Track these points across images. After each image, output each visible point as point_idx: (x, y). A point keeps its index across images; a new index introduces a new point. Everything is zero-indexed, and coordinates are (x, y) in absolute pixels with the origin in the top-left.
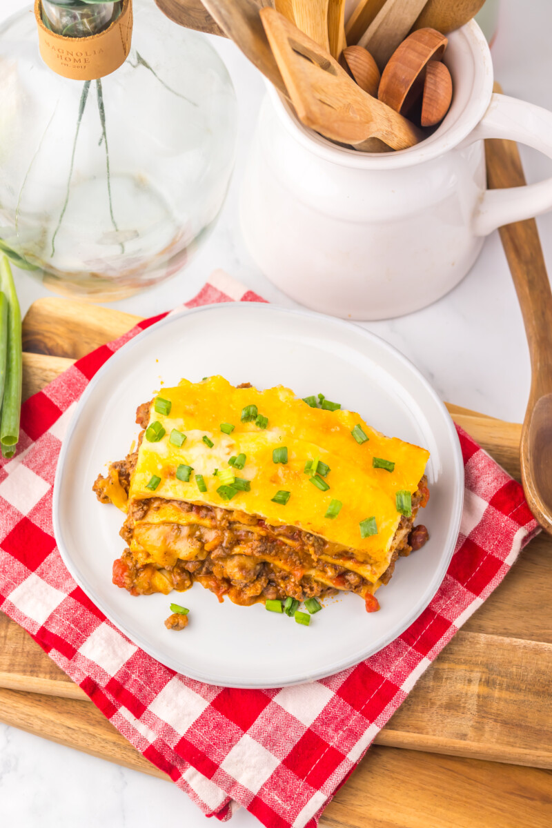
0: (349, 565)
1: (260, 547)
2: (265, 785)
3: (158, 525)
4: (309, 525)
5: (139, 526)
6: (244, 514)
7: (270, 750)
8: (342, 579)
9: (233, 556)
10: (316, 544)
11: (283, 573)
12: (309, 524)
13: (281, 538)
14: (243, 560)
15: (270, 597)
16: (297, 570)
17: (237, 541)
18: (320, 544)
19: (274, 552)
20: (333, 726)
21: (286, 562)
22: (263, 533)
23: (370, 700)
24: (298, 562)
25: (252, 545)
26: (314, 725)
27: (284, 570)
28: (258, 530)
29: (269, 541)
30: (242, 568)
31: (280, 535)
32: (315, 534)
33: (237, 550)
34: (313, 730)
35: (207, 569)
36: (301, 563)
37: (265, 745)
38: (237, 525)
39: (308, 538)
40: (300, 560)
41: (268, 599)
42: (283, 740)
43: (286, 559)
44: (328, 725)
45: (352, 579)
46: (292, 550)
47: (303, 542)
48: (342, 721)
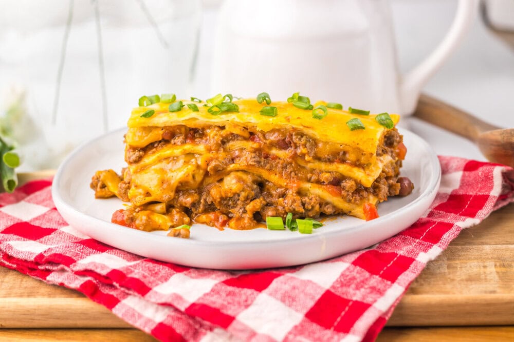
0: (343, 169)
1: (254, 157)
2: (290, 333)
3: (155, 163)
4: (299, 121)
5: (136, 172)
6: (236, 125)
7: (290, 306)
8: (338, 187)
9: (228, 173)
10: (308, 145)
11: (279, 190)
12: (299, 118)
13: (275, 152)
14: (240, 174)
15: (270, 213)
16: (294, 182)
17: (233, 160)
18: (312, 145)
19: (268, 166)
20: (353, 286)
21: (281, 176)
22: (255, 145)
23: (388, 267)
24: (293, 173)
25: (247, 158)
26: (333, 287)
27: (281, 187)
28: (250, 145)
29: (262, 155)
30: (240, 180)
31: (272, 145)
32: (306, 131)
33: (232, 166)
34: (333, 291)
35: (205, 200)
36: (296, 174)
37: (283, 301)
38: (231, 143)
39: (300, 139)
40: (295, 172)
41: (268, 216)
42: (302, 296)
43: (281, 173)
44: (349, 286)
45: (347, 184)
46: (286, 161)
47: (295, 144)
48: (363, 282)
